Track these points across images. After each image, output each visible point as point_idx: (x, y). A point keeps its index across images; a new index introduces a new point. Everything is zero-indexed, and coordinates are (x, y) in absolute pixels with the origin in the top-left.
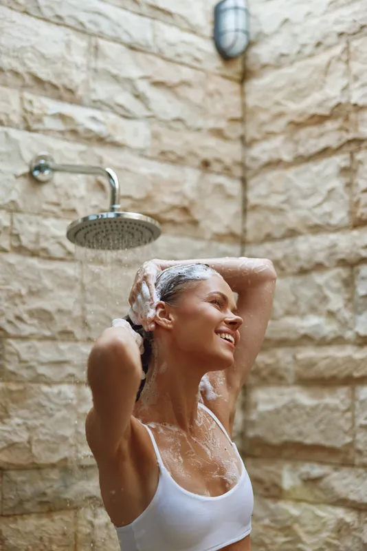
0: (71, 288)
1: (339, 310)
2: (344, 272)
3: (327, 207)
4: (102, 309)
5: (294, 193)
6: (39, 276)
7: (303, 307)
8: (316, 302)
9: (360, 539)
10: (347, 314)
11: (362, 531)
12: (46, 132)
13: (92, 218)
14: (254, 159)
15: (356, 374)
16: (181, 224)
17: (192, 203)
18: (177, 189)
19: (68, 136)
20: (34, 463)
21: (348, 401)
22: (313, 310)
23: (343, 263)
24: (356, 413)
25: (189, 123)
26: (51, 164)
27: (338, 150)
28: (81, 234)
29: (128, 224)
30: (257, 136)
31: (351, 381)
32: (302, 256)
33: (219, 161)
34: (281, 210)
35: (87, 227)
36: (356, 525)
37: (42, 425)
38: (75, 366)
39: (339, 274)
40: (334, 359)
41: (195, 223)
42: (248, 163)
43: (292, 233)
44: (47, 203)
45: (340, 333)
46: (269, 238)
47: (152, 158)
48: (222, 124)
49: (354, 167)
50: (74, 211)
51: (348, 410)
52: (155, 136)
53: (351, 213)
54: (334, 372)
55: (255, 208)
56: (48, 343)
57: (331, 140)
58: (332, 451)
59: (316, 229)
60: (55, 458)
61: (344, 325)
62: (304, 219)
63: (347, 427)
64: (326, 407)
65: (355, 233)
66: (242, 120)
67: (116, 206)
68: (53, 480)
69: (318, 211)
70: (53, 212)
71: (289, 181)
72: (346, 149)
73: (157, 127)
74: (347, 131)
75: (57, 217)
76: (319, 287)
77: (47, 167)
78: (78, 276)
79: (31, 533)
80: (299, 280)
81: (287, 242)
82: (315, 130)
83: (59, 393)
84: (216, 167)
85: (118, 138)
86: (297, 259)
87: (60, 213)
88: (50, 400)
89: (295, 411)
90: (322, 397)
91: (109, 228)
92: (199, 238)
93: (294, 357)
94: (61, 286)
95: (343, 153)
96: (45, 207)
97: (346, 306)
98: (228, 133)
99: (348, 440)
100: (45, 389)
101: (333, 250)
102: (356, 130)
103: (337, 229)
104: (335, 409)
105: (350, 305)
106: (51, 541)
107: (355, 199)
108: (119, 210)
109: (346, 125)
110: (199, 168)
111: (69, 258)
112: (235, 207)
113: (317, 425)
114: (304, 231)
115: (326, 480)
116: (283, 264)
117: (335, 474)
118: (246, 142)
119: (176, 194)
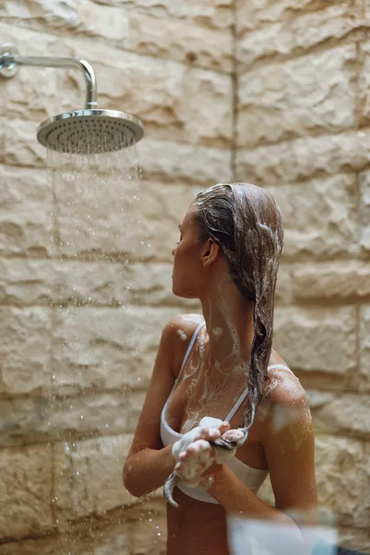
0: (42, 198)
1: (342, 222)
2: (348, 179)
3: (329, 105)
4: (77, 222)
5: (291, 90)
6: (6, 186)
7: (302, 219)
8: (316, 213)
9: (365, 472)
10: (351, 226)
11: (366, 462)
12: (10, 20)
13: (66, 116)
14: (246, 52)
15: (361, 292)
16: (164, 126)
17: (177, 102)
18: (159, 86)
19: (35, 25)
20: (5, 393)
21: (352, 322)
22: (314, 221)
23: (347, 168)
24: (361, 335)
25: (172, 10)
26: (16, 57)
27: (342, 40)
28: (54, 135)
29: (107, 123)
30: (250, 25)
31: (355, 300)
32: (301, 161)
33: (206, 54)
34: (277, 109)
35: (60, 127)
36: (360, 456)
37: (14, 352)
38: (49, 286)
39: (343, 181)
40: (336, 276)
41: (180, 125)
42: (239, 56)
43: (290, 136)
44: (13, 102)
45: (343, 247)
46: (263, 141)
47: (130, 51)
48: (210, 12)
49: (361, 59)
50: (43, 111)
51: (352, 331)
52: (134, 25)
53: (357, 112)
54: (337, 290)
55: (247, 107)
56: (18, 261)
57: (335, 28)
58: (335, 377)
59: (316, 131)
60: (29, 387)
61: (349, 237)
62: (303, 119)
63: (351, 350)
64: (328, 329)
65: (361, 134)
66: (231, 7)
67: (93, 103)
68: (25, 411)
69: (319, 110)
70: (20, 113)
71: (287, 76)
72: (350, 38)
73: (135, 15)
74: (352, 17)
75: (24, 118)
76: (320, 196)
77: (11, 60)
78: (50, 185)
79: (4, 469)
80: (297, 188)
81: (284, 146)
82: (316, 17)
83: (32, 316)
84: (203, 61)
85: (91, 27)
86: (295, 164)
87: (28, 114)
88: (21, 324)
89: (292, 334)
90: (323, 318)
91: (85, 127)
92: (184, 142)
93: (292, 275)
94: (31, 196)
95: (347, 43)
96: (10, 106)
97: (350, 217)
98: (216, 22)
99: (352, 364)
100: (16, 311)
101: (336, 154)
102: (363, 17)
103: (340, 130)
104: (338, 331)
105: (355, 216)
106: (26, 477)
107: (362, 96)
108: (95, 107)
109: (352, 11)
110: (183, 62)
111: (39, 164)
112: (225, 107)
113: (317, 349)
114: (303, 132)
115: (326, 409)
116: (280, 171)
117: (337, 402)
118: (237, 33)
119: (158, 91)
